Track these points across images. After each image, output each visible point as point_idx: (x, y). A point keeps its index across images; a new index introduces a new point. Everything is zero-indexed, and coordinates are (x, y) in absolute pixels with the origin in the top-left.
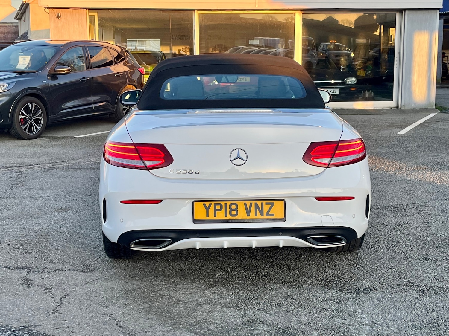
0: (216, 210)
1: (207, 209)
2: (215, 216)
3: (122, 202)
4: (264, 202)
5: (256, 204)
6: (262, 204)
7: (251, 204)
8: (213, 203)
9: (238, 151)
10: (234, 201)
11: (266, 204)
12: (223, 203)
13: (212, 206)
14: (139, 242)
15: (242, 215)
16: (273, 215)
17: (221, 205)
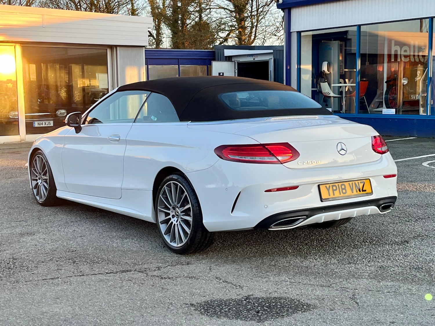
0: (333, 190)
1: (328, 190)
2: (334, 195)
3: (266, 191)
4: (359, 181)
5: (355, 183)
6: (358, 183)
7: (352, 183)
8: (331, 185)
9: (341, 144)
10: (343, 182)
11: (361, 183)
12: (336, 184)
13: (331, 187)
14: (278, 223)
15: (349, 192)
16: (365, 191)
17: (335, 186)
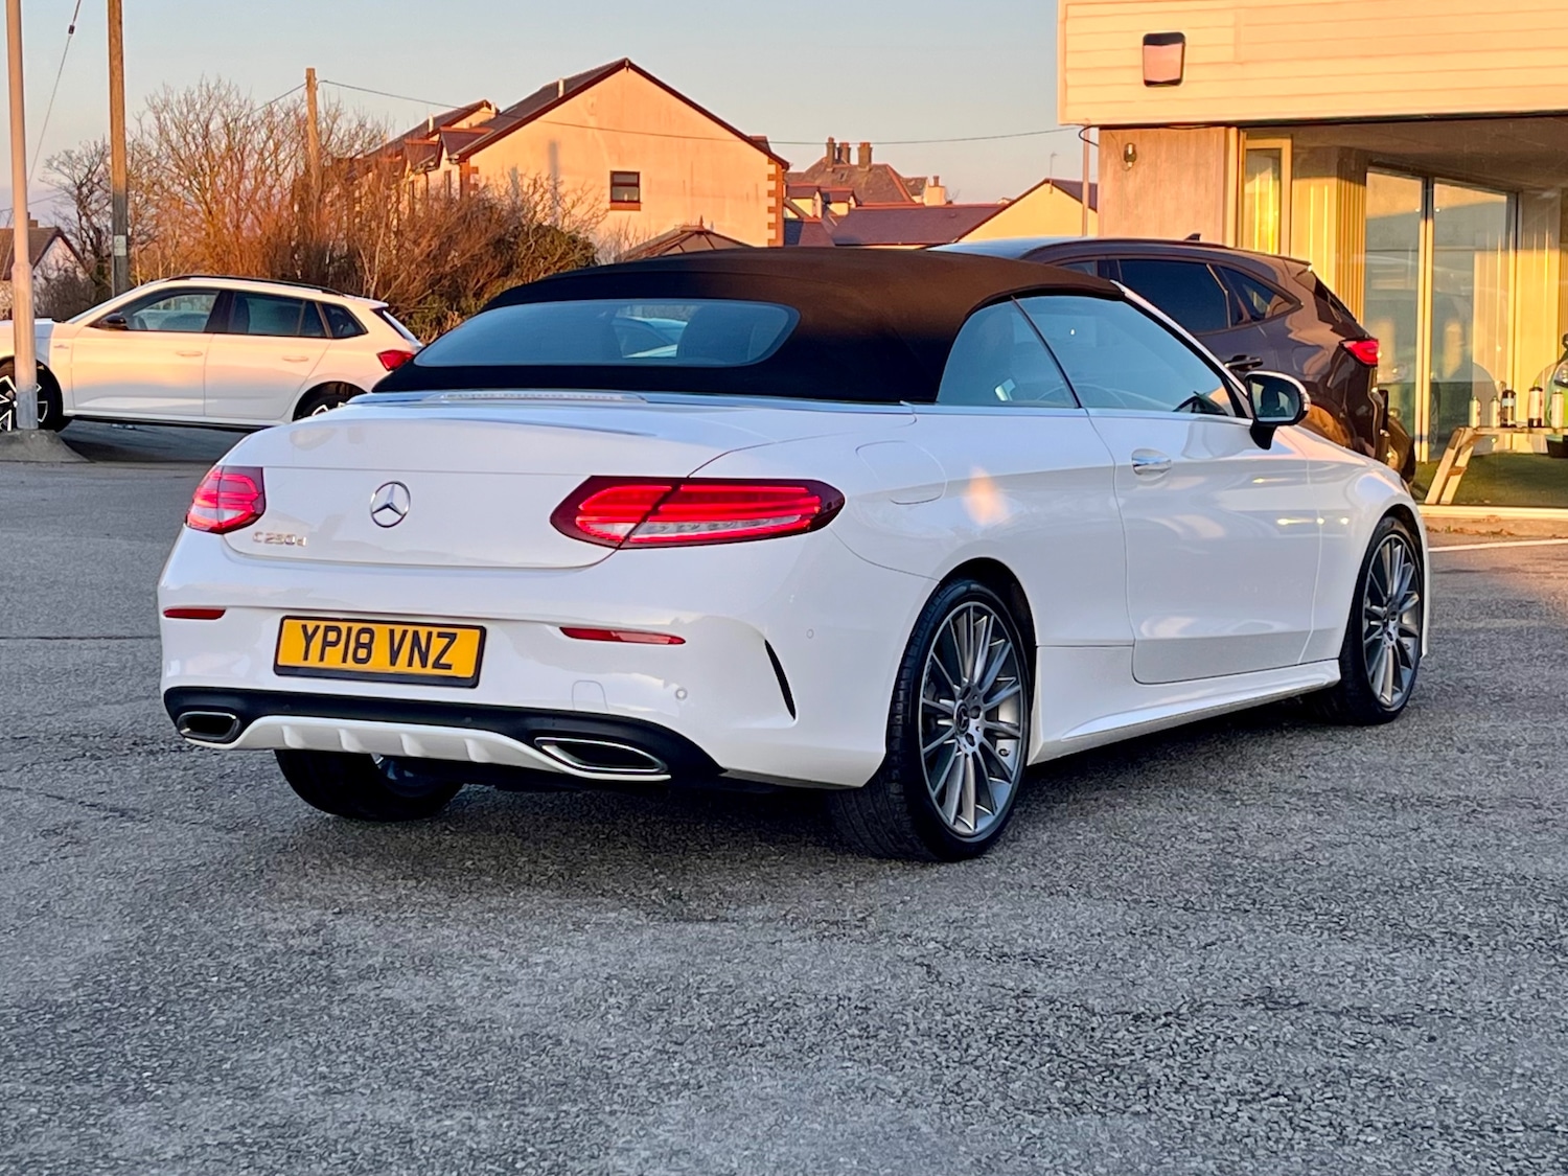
0: (326, 644)
1: (309, 639)
2: (322, 659)
4: (435, 631)
5: (416, 633)
6: (430, 634)
7: (405, 633)
8: (323, 624)
9: (393, 488)
10: (368, 623)
11: (440, 635)
12: (344, 626)
13: (320, 632)
15: (379, 661)
16: (448, 667)
17: (338, 630)
